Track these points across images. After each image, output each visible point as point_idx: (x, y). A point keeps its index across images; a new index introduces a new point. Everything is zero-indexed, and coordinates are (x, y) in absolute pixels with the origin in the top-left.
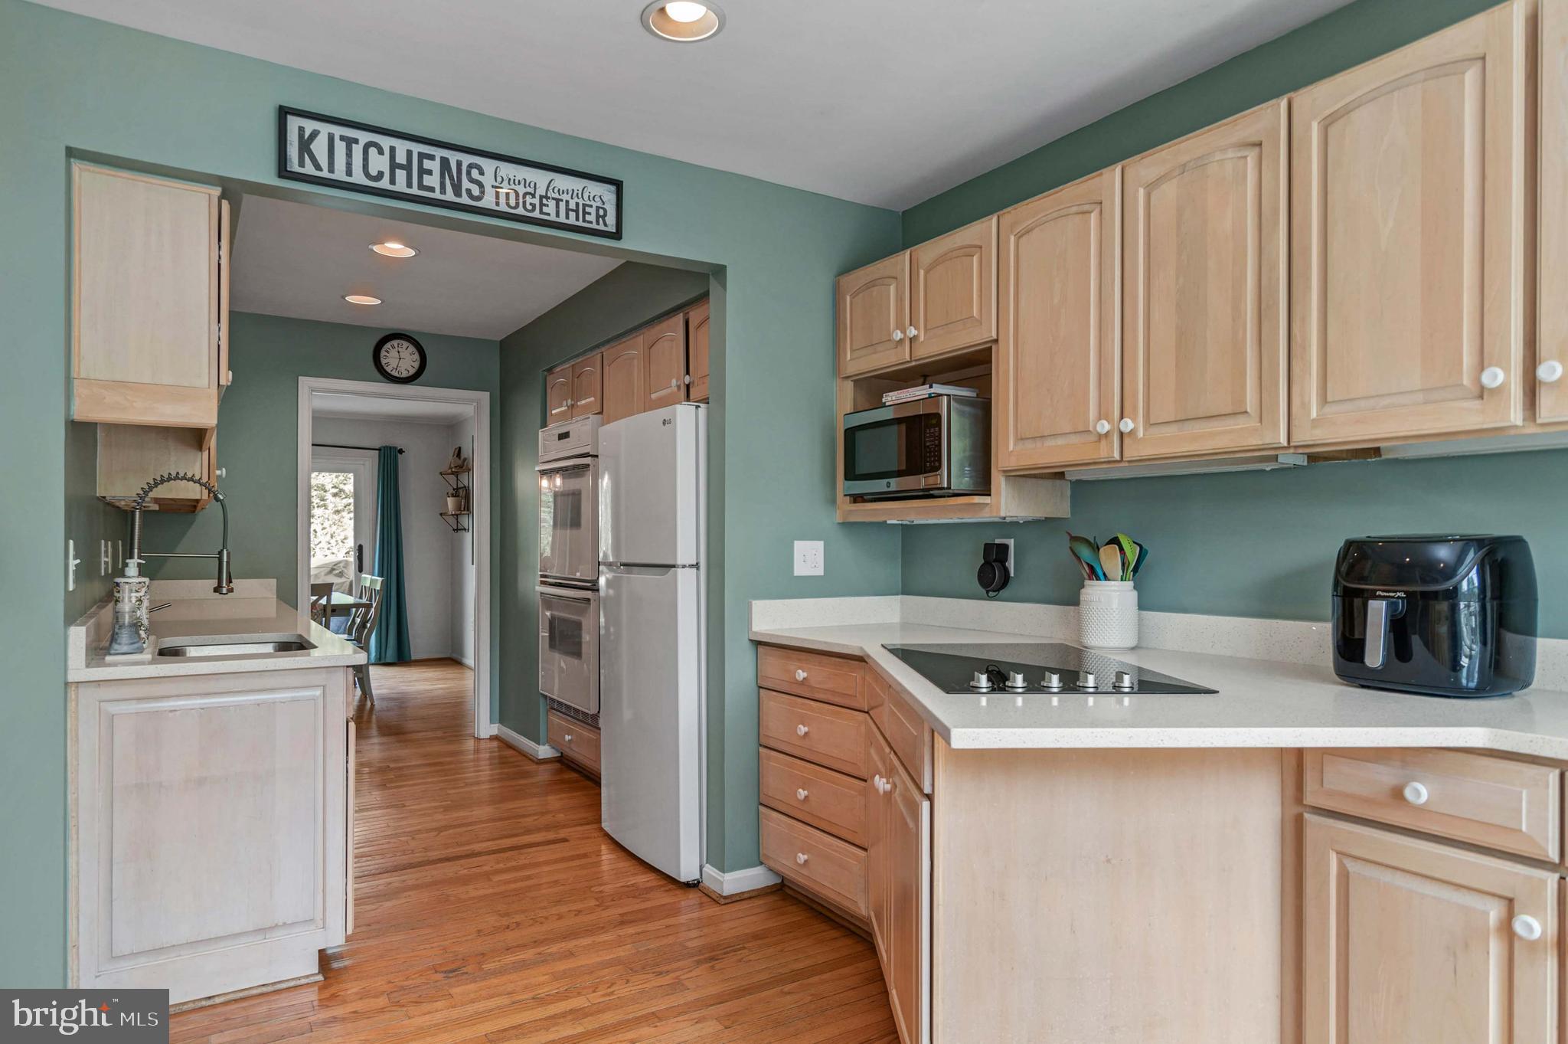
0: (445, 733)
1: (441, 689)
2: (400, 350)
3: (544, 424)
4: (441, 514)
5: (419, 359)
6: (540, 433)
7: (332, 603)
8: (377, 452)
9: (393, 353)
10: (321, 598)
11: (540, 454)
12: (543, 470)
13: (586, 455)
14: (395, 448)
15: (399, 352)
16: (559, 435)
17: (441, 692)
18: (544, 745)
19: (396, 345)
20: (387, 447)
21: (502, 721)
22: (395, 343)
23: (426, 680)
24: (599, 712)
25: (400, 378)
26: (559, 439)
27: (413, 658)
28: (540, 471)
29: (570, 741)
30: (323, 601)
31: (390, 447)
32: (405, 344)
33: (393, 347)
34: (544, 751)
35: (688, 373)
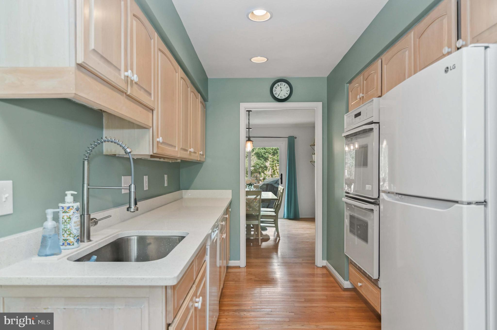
0: (303, 260)
1: (307, 234)
2: (281, 86)
3: (347, 111)
4: (311, 162)
5: (289, 90)
6: (345, 117)
7: (262, 198)
8: (287, 138)
9: (278, 88)
10: (257, 196)
11: (345, 128)
12: (347, 136)
13: (372, 123)
14: (294, 136)
15: (281, 88)
16: (355, 115)
17: (307, 235)
18: (347, 281)
19: (280, 85)
20: (290, 136)
21: (328, 260)
22: (279, 83)
23: (303, 228)
24: (379, 278)
25: (281, 99)
26: (355, 117)
27: (300, 217)
28: (345, 136)
29: (361, 286)
30: (259, 197)
31: (292, 136)
32: (284, 83)
33: (278, 85)
34: (347, 284)
35: (458, 38)
